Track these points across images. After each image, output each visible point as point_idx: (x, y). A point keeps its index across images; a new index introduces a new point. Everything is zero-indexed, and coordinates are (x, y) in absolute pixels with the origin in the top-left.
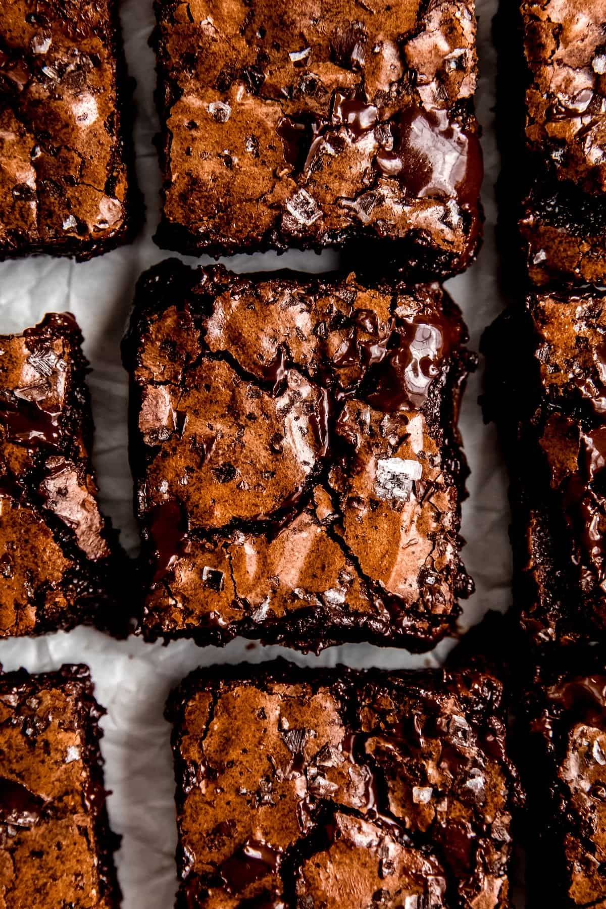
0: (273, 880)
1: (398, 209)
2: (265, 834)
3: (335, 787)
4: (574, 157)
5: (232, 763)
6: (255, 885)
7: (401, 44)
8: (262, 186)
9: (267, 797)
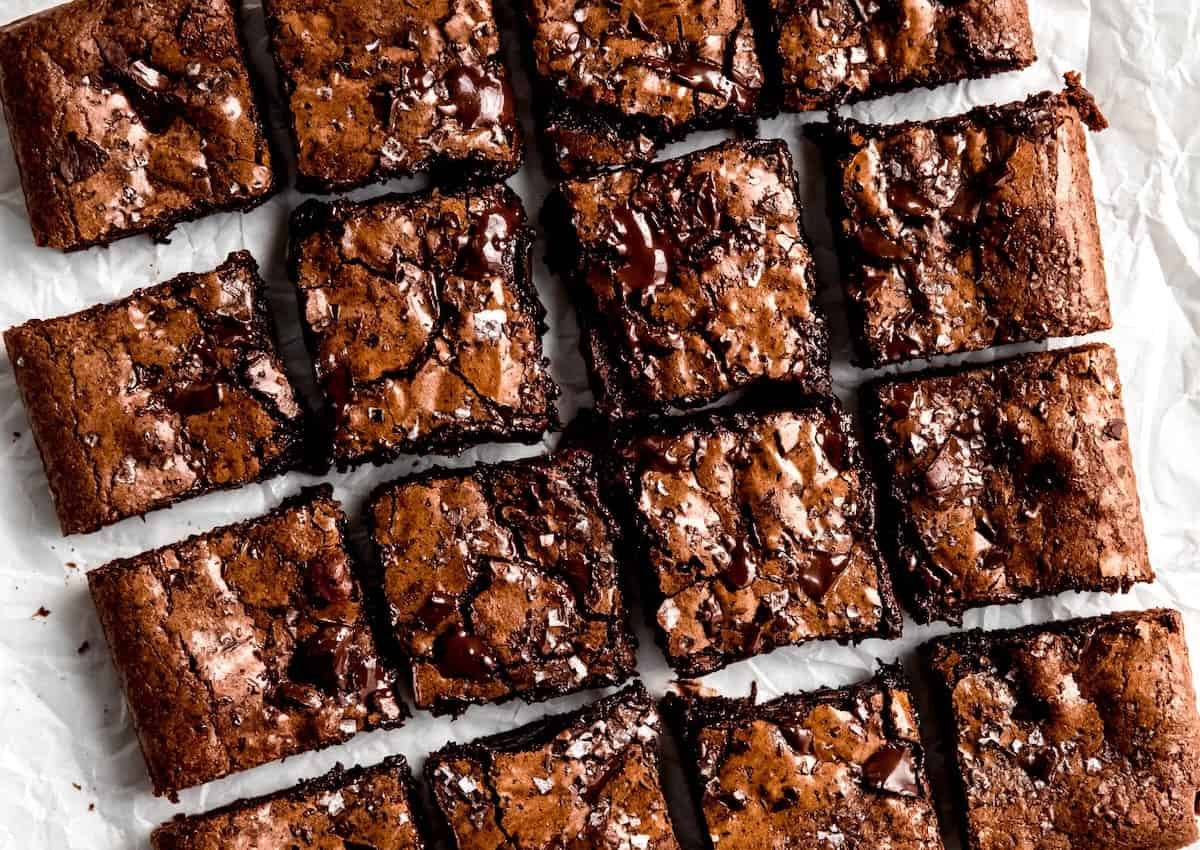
0: (456, 616)
1: (459, 138)
2: (445, 586)
3: (487, 544)
4: (574, 82)
5: (413, 541)
6: (444, 622)
7: (440, 25)
8: (363, 139)
9: (441, 560)
